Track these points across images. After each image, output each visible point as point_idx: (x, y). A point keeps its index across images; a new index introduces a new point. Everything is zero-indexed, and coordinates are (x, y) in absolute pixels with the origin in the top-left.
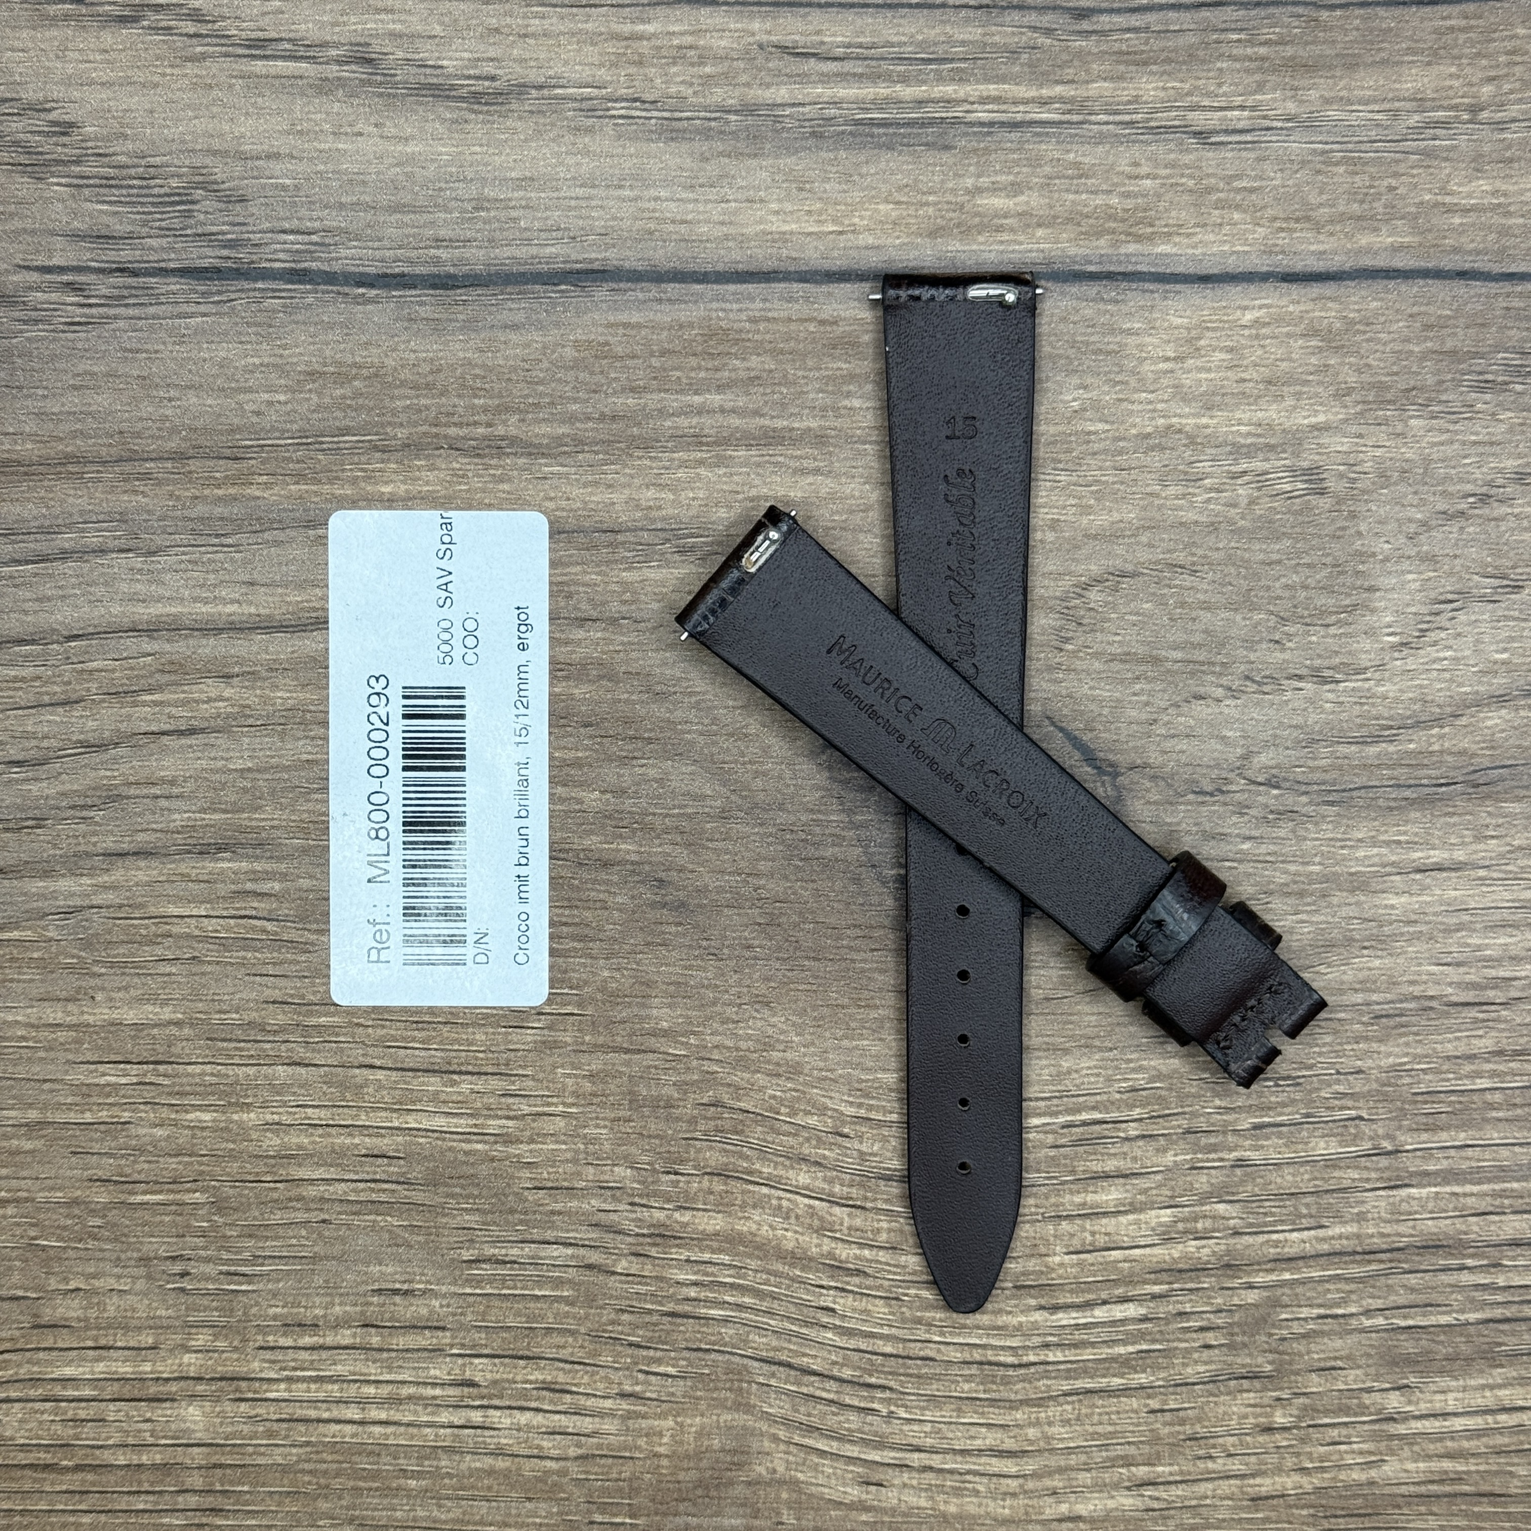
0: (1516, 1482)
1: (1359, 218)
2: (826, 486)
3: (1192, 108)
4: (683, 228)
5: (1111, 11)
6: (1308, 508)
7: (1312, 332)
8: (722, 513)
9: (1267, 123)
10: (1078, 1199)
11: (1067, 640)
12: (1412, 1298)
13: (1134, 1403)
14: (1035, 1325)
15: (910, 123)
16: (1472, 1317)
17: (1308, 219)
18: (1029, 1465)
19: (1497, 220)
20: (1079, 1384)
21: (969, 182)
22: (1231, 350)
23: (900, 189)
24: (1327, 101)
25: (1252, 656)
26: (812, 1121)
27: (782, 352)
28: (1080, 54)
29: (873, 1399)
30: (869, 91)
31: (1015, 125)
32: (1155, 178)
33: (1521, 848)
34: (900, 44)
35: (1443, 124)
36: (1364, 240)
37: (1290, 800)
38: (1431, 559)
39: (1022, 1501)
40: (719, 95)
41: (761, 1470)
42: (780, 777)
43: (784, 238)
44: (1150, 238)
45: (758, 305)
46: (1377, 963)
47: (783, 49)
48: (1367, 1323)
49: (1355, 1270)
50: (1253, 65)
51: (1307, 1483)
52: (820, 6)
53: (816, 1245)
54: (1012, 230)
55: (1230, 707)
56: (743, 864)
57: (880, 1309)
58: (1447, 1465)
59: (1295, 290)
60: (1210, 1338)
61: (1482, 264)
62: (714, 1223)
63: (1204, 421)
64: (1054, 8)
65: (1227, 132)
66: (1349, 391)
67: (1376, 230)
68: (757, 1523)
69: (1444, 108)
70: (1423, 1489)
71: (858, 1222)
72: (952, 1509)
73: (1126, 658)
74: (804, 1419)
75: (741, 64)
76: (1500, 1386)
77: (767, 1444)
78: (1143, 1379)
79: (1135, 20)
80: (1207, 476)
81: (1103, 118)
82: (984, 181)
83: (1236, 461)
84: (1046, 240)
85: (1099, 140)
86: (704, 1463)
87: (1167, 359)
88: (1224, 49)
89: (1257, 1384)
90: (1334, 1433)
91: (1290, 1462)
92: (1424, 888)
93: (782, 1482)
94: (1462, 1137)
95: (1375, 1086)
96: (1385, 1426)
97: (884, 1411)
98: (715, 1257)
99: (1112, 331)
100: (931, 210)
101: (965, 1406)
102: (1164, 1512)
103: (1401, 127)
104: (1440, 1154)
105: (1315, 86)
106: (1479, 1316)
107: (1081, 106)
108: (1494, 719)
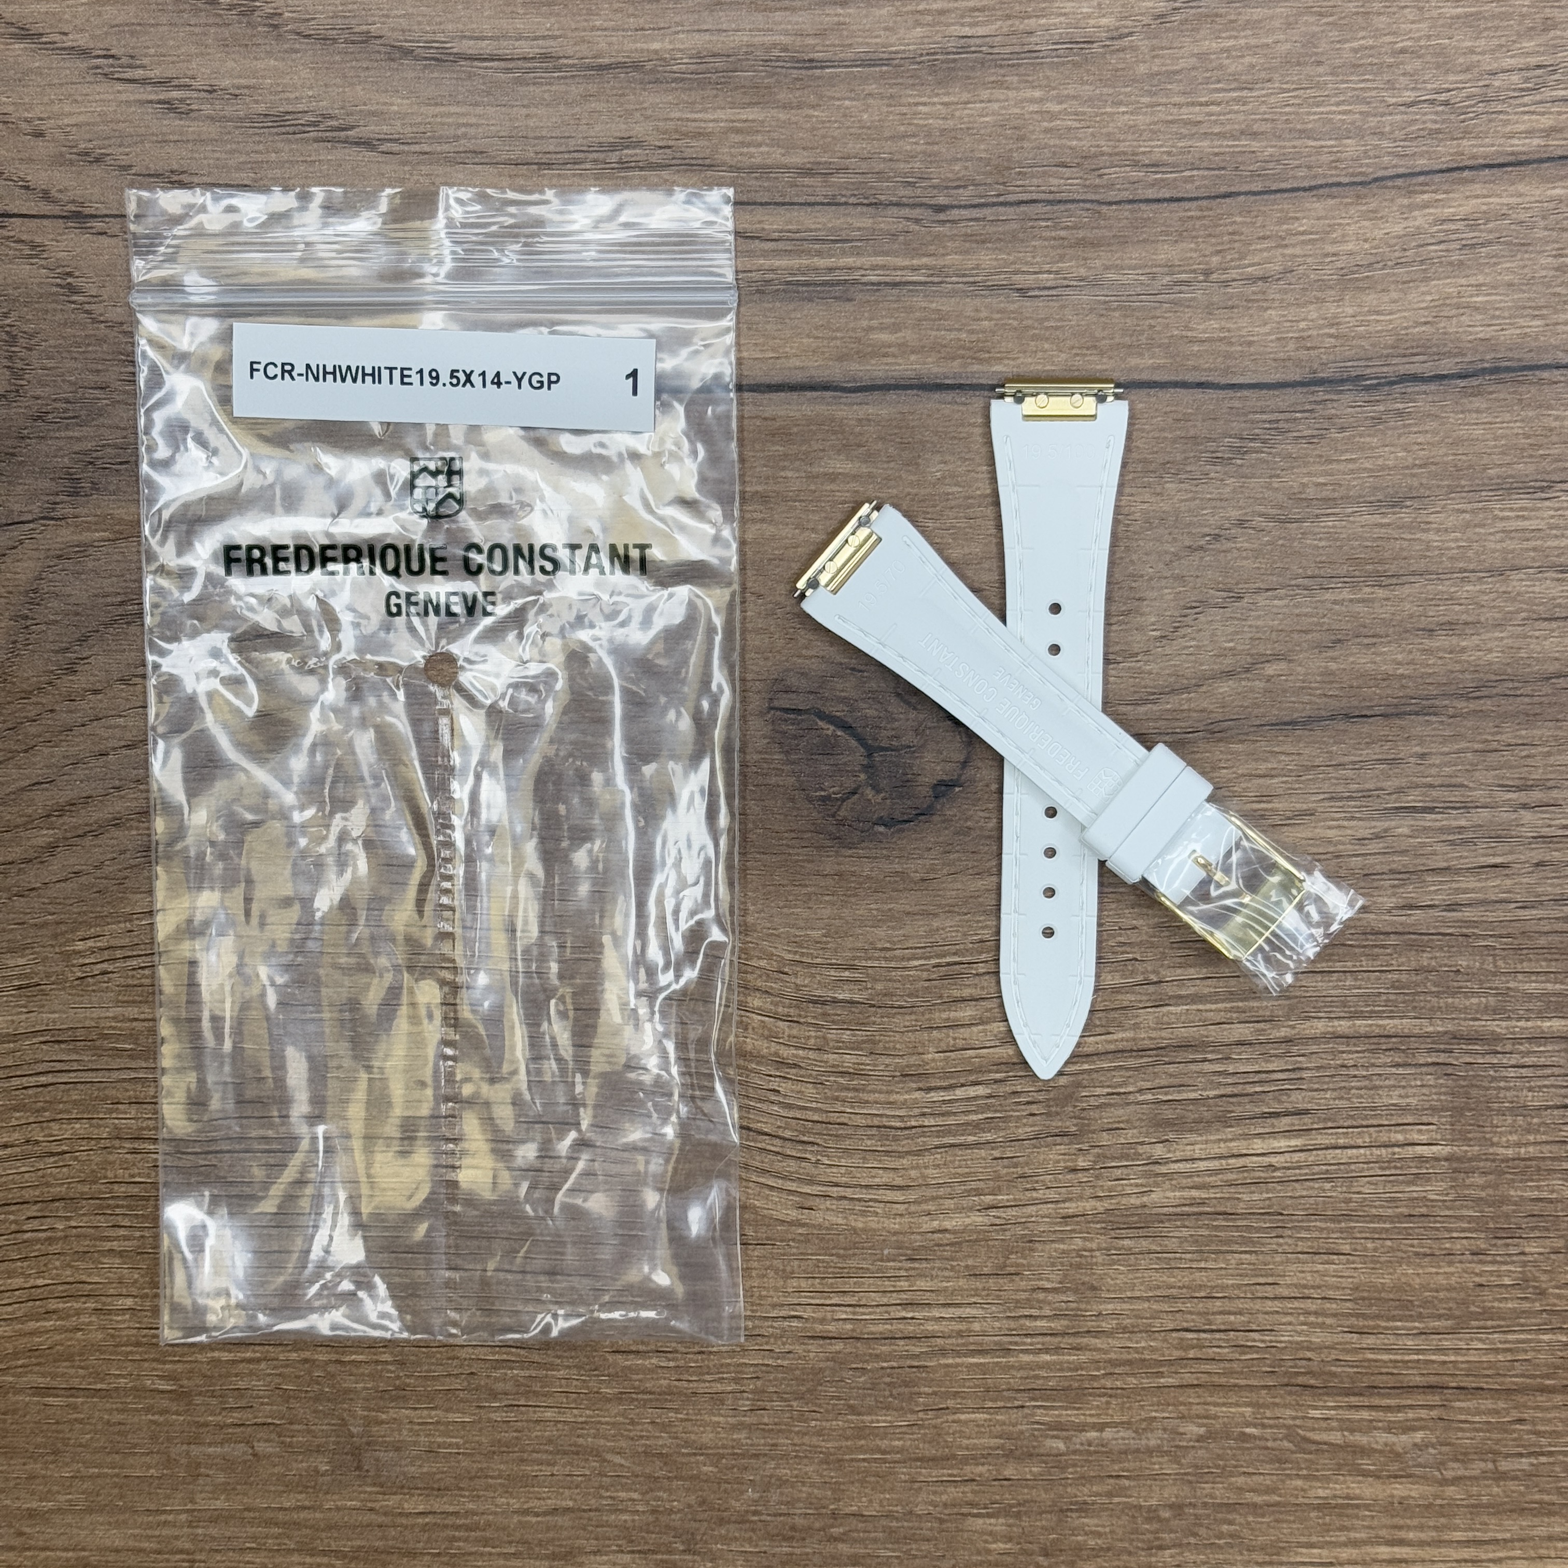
0: (1242, 1205)
1: (1130, 347)
2: (769, 530)
3: (1016, 273)
5: (960, 207)
9: (1066, 283)
10: (944, 1015)
12: (1172, 1081)
13: (983, 1153)
14: (915, 1101)
15: (824, 284)
16: (1212, 1093)
17: (1095, 347)
18: (912, 1196)
19: (1223, 347)
20: (945, 1140)
21: (865, 323)
23: (816, 328)
24: (1107, 268)
26: (763, 963)
28: (938, 237)
29: (806, 1151)
30: (795, 262)
31: (895, 285)
32: (991, 319)
33: (1243, 775)
34: (816, 230)
35: (1187, 283)
36: (1134, 361)
38: (1181, 578)
39: (906, 1220)
44: (988, 361)
48: (1141, 1098)
49: (1131, 1062)
50: (1056, 243)
51: (1101, 1206)
52: (761, 204)
53: (765, 1047)
54: (894, 356)
57: (810, 1090)
58: (1195, 1193)
60: (1034, 1109)
61: (1213, 378)
64: (921, 205)
65: (1039, 289)
67: (1141, 355)
69: (1185, 272)
70: (1178, 1210)
71: (795, 1032)
72: (860, 1225)
74: (758, 1165)
76: (1231, 1140)
78: (989, 1137)
79: (976, 213)
81: (954, 279)
82: (874, 323)
84: (917, 363)
85: (953, 294)
88: (1037, 231)
89: (1066, 1139)
90: (1118, 1173)
91: (1088, 1192)
93: (745, 1207)
95: (1145, 938)
96: (1153, 1168)
97: (813, 1159)
99: (962, 425)
100: (838, 343)
101: (868, 1156)
102: (1003, 1227)
103: (1157, 284)
104: (1189, 983)
105: (1099, 257)
106: (1216, 1092)
107: (940, 271)
108: (1225, 688)
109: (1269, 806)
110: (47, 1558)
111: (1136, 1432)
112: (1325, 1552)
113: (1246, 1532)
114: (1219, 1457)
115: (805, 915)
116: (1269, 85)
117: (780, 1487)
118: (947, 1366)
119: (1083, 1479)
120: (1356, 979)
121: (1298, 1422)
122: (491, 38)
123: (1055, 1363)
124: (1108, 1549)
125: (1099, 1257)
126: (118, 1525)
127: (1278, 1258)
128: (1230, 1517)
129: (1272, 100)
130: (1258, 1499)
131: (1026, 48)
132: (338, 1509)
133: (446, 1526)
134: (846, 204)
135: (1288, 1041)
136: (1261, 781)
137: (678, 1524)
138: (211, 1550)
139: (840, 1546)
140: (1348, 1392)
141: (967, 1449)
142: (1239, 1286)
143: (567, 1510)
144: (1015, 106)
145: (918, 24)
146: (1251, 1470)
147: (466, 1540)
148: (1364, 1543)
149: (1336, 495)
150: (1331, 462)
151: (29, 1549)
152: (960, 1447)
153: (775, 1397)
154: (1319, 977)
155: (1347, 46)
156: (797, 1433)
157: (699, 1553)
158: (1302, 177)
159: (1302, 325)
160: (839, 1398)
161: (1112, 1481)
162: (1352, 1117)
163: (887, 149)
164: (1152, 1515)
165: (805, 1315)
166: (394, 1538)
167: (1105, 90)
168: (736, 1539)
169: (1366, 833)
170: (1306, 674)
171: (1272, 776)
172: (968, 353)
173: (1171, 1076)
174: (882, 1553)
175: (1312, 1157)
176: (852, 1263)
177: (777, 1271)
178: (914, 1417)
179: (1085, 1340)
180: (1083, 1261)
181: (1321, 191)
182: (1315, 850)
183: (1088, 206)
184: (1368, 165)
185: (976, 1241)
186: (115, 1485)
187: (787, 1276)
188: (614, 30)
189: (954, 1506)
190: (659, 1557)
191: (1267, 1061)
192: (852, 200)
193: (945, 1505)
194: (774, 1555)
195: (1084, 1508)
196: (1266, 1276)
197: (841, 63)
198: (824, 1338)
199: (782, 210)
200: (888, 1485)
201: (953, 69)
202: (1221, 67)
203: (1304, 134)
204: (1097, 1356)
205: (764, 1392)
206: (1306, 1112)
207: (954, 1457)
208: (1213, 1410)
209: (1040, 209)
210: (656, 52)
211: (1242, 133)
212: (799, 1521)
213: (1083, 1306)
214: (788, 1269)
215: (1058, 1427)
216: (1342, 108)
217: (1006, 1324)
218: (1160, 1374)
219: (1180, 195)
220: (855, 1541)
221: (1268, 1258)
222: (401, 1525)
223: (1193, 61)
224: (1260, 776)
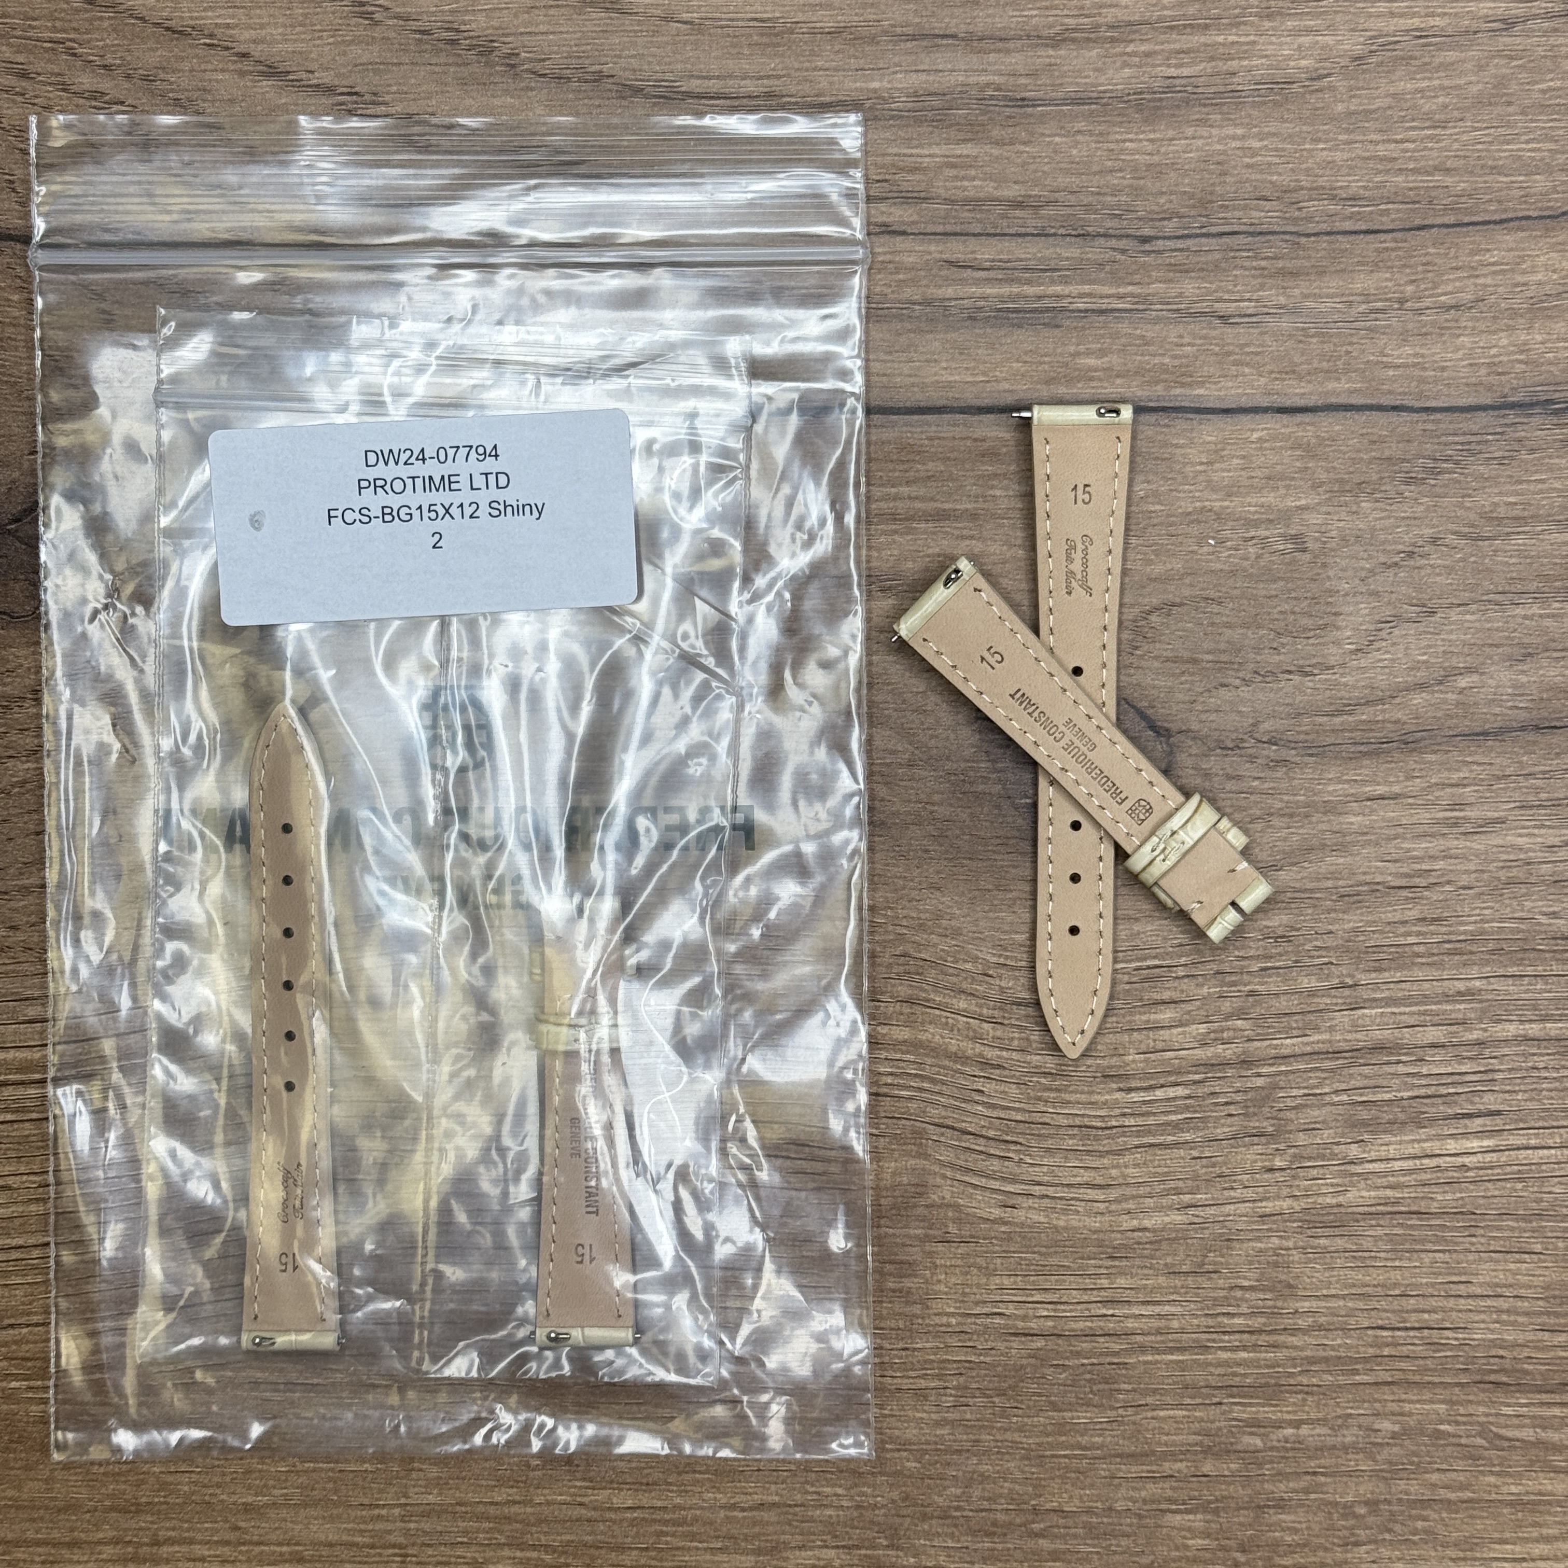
0: (1435, 1204)
1: (1327, 372)
3: (1218, 300)
4: (885, 379)
5: (1164, 238)
6: (1294, 561)
7: (1296, 446)
8: (910, 565)
9: (1266, 310)
10: (1144, 1018)
11: (1136, 648)
12: (1366, 1082)
13: (1182, 1153)
14: (1116, 1101)
15: (1033, 311)
16: (1406, 1094)
17: (1294, 372)
18: (1114, 1194)
19: (1417, 372)
20: (1145, 1140)
21: (1072, 349)
22: (1244, 457)
23: (1026, 353)
24: (1305, 296)
25: (1259, 658)
26: (968, 966)
27: (949, 459)
28: (1144, 265)
29: (1009, 1150)
30: (1005, 290)
31: (1102, 312)
32: (1193, 345)
33: (1436, 784)
34: (1026, 260)
35: (1382, 311)
36: (1331, 385)
37: (1284, 753)
38: (1375, 594)
39: (1107, 1218)
40: (909, 293)
41: (934, 1197)
42: (947, 738)
43: (950, 385)
44: (1190, 385)
45: (934, 428)
46: (1341, 860)
47: (950, 263)
48: (1336, 1099)
49: (1328, 1064)
50: (1257, 273)
51: (1297, 1206)
52: (974, 235)
53: (971, 1048)
54: (1100, 380)
55: (1244, 691)
56: (922, 796)
57: (1013, 1090)
58: (1389, 1193)
59: (1285, 418)
60: (1232, 1109)
61: (1408, 402)
62: (902, 1034)
63: (1226, 503)
64: (1128, 236)
66: (1321, 484)
67: (1339, 379)
68: (931, 1232)
69: (1381, 300)
70: (1373, 1209)
71: (999, 1033)
72: (1061, 1223)
73: (1175, 660)
74: (963, 1164)
75: (922, 273)
76: (1425, 1141)
77: (939, 1181)
78: (1187, 1136)
79: (1180, 244)
80: (1228, 540)
81: (1159, 307)
82: (1081, 348)
83: (1248, 531)
84: (1122, 386)
85: (1157, 321)
86: (897, 1193)
87: (1202, 463)
88: (1238, 261)
89: (1263, 1140)
90: (1314, 1172)
91: (1285, 1192)
92: (1373, 811)
93: (949, 1206)
94: (1398, 976)
95: (1341, 942)
96: (1348, 1167)
97: (1017, 1159)
98: (904, 1057)
99: (1166, 444)
100: (1046, 367)
101: (1070, 1155)
102: (1202, 1225)
103: (1354, 312)
104: (1384, 987)
105: (1297, 286)
106: (1410, 1094)
107: (1145, 299)
108: (1418, 699)
109: (1462, 814)
110: (262, 1553)
111: (1332, 1429)
112: (1518, 1548)
113: (1440, 1529)
114: (1414, 1454)
115: (1009, 919)
116: (1461, 124)
117: (981, 1483)
118: (1146, 1363)
119: (1280, 1475)
120: (1547, 983)
121: (1491, 1419)
122: (718, 77)
123: (1252, 1361)
124: (1305, 1545)
125: (1296, 1256)
126: (332, 1519)
127: (1471, 1257)
128: (1425, 1513)
129: (1465, 137)
130: (1452, 1496)
131: (1230, 88)
132: (548, 1503)
133: (655, 1521)
134: (1055, 235)
135: (1480, 1043)
136: (1454, 790)
137: (881, 1519)
138: (424, 1544)
139: (1041, 1541)
140: (1540, 1390)
141: (1166, 1445)
142: (1433, 1285)
143: (774, 1505)
144: (1218, 142)
145: (1126, 65)
146: (1444, 1467)
147: (673, 1535)
148: (1556, 1538)
149: (1526, 514)
150: (1521, 482)
151: (244, 1544)
152: (1159, 1444)
153: (977, 1393)
154: (1510, 981)
155: (1537, 87)
156: (1000, 1429)
157: (902, 1549)
158: (1492, 211)
159: (1494, 351)
160: (1040, 1394)
161: (1308, 1478)
162: (1543, 1119)
163: (1095, 183)
164: (1347, 1511)
165: (1007, 1312)
166: (602, 1533)
167: (1305, 128)
168: (939, 1534)
169: (1556, 841)
170: (1497, 687)
171: (1465, 786)
172: (1171, 377)
173: (1366, 1077)
174: (1083, 1548)
175: (1504, 1158)
176: (1053, 1261)
177: (980, 1268)
178: (1114, 1413)
179: (1282, 1338)
180: (1280, 1259)
181: (1512, 224)
182: (1505, 857)
183: (1287, 237)
184: (1556, 200)
185: (1175, 1239)
186: (330, 1480)
187: (990, 1273)
188: (836, 70)
189: (1153, 1502)
190: (863, 1552)
191: (1460, 1064)
192: (1062, 231)
193: (1145, 1501)
194: (976, 1550)
195: (1281, 1505)
196: (1460, 1274)
197: (1052, 102)
198: (1026, 1335)
199: (993, 241)
200: (1089, 1481)
201: (1159, 108)
202: (1415, 107)
203: (1496, 170)
204: (1294, 1354)
205: (966, 1388)
206: (1498, 1113)
207: (1153, 1453)
208: (1407, 1407)
209: (1242, 240)
210: (875, 91)
211: (1436, 169)
212: (1000, 1517)
213: (1279, 1304)
214: (991, 1266)
215: (1255, 1423)
216: (1530, 146)
217: (1205, 1321)
218: (1356, 1372)
219: (1376, 227)
220: (1056, 1537)
221: (1461, 1256)
222: (611, 1520)
223: (1389, 100)
224: (1452, 785)
